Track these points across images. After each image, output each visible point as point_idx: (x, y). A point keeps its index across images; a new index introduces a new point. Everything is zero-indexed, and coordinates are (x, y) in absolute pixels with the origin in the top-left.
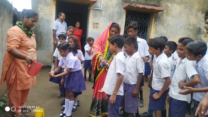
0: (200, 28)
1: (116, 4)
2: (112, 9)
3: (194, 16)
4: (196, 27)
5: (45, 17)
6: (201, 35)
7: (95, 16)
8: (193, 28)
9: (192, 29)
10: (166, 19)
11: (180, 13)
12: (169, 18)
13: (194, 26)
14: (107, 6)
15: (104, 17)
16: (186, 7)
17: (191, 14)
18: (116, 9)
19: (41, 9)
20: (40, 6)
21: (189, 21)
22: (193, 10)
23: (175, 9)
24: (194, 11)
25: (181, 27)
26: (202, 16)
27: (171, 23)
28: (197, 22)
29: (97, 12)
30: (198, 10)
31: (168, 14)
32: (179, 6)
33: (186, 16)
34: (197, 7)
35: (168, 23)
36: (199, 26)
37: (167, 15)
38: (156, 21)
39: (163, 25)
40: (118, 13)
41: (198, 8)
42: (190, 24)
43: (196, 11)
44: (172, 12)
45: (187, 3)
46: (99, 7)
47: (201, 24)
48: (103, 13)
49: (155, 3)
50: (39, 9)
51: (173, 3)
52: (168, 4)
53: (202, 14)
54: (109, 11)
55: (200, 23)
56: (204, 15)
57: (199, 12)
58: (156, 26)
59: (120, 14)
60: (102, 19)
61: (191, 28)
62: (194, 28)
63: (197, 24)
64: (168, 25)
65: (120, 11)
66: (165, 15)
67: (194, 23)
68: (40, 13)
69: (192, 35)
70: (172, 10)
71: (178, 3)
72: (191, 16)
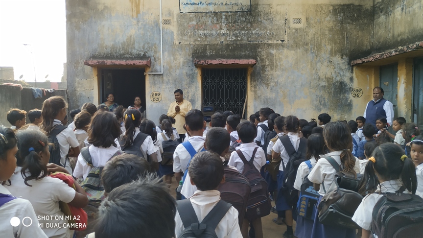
0: (341, 83)
1: (184, 63)
2: (178, 71)
3: (326, 64)
4: (334, 81)
5: (84, 94)
6: (346, 95)
7: (154, 84)
8: (327, 84)
9: (325, 86)
10: (272, 75)
11: (297, 62)
12: (276, 73)
13: (328, 80)
14: (171, 67)
15: (167, 83)
16: (306, 50)
17: (319, 61)
18: (186, 70)
19: (79, 83)
20: (77, 79)
21: (317, 73)
22: (322, 54)
23: (287, 57)
24: (325, 54)
25: (302, 85)
26: (344, 61)
27: (282, 80)
28: (333, 73)
29: (156, 78)
30: (333, 53)
31: (272, 66)
32: (293, 52)
33: (309, 66)
34: (329, 47)
35: (276, 80)
36: (338, 79)
37: (272, 69)
38: (255, 81)
39: (268, 85)
40: (188, 75)
41: (332, 49)
42: (319, 78)
43: (328, 56)
44: (282, 63)
45: (307, 44)
46: (159, 70)
47: (344, 76)
48: (165, 78)
49: (247, 52)
50: (76, 84)
51: (281, 47)
52: (271, 51)
53: (342, 58)
54: (174, 74)
55: (342, 74)
56: (346, 59)
57: (336, 55)
58: (255, 87)
59: (192, 77)
60: (164, 86)
61: (324, 84)
62: (329, 84)
63: (335, 77)
64: (277, 83)
65: (191, 72)
66: (268, 69)
67: (329, 75)
68: (78, 89)
69: (326, 96)
70: (281, 59)
71: (290, 47)
72: (319, 64)
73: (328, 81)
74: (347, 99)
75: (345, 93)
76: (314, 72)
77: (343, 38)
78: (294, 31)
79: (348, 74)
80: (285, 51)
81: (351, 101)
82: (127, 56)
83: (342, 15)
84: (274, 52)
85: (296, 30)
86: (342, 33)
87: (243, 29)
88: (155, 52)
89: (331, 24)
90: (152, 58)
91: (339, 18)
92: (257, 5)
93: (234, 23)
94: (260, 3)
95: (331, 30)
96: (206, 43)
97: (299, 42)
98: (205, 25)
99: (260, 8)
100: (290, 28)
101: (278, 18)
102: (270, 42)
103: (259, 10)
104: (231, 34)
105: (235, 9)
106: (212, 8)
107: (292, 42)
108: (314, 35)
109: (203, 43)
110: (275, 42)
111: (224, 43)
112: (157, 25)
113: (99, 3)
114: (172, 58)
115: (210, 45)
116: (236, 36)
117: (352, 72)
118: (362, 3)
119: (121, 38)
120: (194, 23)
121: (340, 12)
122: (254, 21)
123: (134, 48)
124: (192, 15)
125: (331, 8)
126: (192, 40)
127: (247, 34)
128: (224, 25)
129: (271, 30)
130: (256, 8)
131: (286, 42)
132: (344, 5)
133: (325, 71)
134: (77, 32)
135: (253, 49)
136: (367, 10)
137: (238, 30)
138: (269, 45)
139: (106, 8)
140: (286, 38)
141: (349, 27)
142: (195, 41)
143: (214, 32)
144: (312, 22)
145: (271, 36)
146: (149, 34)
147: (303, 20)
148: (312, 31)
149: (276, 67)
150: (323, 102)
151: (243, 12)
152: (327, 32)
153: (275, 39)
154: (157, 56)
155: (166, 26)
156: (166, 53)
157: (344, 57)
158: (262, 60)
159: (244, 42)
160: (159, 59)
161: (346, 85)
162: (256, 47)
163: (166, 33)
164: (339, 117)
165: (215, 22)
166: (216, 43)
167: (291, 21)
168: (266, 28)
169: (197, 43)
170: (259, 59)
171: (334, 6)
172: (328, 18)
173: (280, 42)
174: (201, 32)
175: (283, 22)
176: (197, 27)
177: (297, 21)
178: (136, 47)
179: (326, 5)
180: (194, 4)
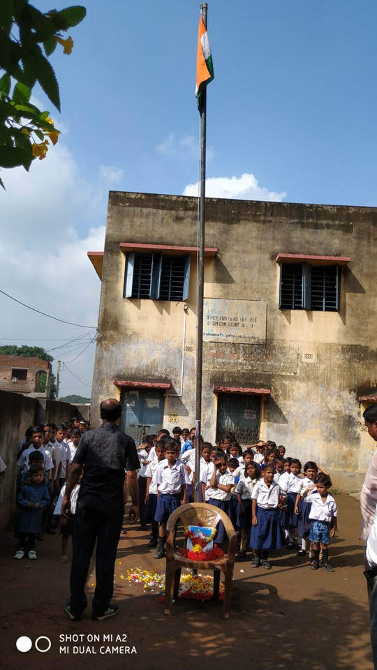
0: (350, 417)
3: (335, 397)
4: (343, 415)
6: (354, 429)
7: (172, 405)
8: (336, 417)
9: (334, 418)
10: (285, 404)
11: (308, 394)
12: (290, 403)
13: (338, 412)
14: (190, 390)
16: (317, 384)
17: (329, 395)
21: (327, 405)
22: (332, 388)
23: (299, 388)
24: (334, 389)
25: (313, 416)
26: (352, 396)
27: (294, 410)
28: (342, 407)
29: (175, 399)
30: (341, 388)
31: (285, 396)
32: (305, 384)
33: (320, 399)
34: (338, 383)
35: (288, 410)
36: (347, 412)
37: (285, 399)
38: (268, 409)
41: (341, 384)
42: (329, 411)
43: (337, 390)
44: (294, 393)
45: (318, 378)
46: (178, 393)
47: (352, 410)
48: (183, 400)
49: (262, 382)
51: (294, 379)
52: (284, 382)
53: (350, 393)
54: (192, 398)
55: (350, 408)
56: (354, 394)
57: (344, 390)
58: (268, 415)
59: (208, 401)
60: (182, 408)
61: (333, 416)
62: (338, 417)
63: (343, 410)
65: (208, 397)
66: (281, 398)
67: (338, 408)
69: (336, 428)
70: (293, 390)
71: (302, 380)
72: (329, 398)
73: (337, 414)
74: (355, 433)
75: (353, 426)
76: (324, 404)
77: (351, 375)
78: (306, 365)
79: (356, 409)
80: (298, 382)
81: (359, 435)
82: (150, 377)
83: (350, 354)
84: (287, 383)
85: (308, 364)
86: (350, 371)
87: (259, 360)
88: (176, 376)
89: (340, 362)
90: (173, 381)
91: (347, 357)
92: (272, 339)
93: (251, 354)
94: (275, 338)
95: (340, 367)
96: (224, 370)
97: (310, 375)
98: (224, 354)
99: (275, 343)
100: (302, 362)
101: (291, 352)
102: (283, 373)
103: (274, 344)
104: (248, 364)
105: (252, 341)
106: (230, 340)
107: (303, 375)
108: (324, 370)
109: (221, 370)
110: (288, 374)
111: (241, 371)
112: (180, 351)
113: (128, 329)
114: (191, 382)
115: (228, 373)
116: (252, 366)
117: (360, 407)
118: (368, 345)
119: (146, 361)
120: (214, 351)
121: (348, 352)
122: (269, 354)
123: (157, 371)
124: (212, 345)
125: (340, 347)
126: (211, 366)
127: (262, 365)
128: (241, 355)
129: (284, 363)
130: (271, 342)
131: (298, 374)
132: (351, 346)
133: (334, 404)
134: (105, 353)
135: (267, 380)
136: (373, 351)
137: (254, 360)
138: (283, 376)
139: (134, 333)
140: (298, 371)
141: (356, 365)
142: (214, 368)
143: (232, 361)
144: (323, 358)
145: (285, 369)
146: (171, 359)
147: (314, 356)
148: (322, 367)
149: (289, 397)
150: (332, 434)
151: (259, 345)
152: (336, 369)
153: (288, 371)
154: (177, 379)
155: (188, 353)
156: (186, 378)
157: (352, 392)
158: (275, 389)
159: (259, 372)
160: (179, 382)
161: (354, 419)
162: (271, 376)
163: (188, 359)
164: (348, 449)
165: (233, 352)
166: (233, 371)
167: (303, 356)
168: (280, 361)
169: (216, 370)
170: (272, 388)
171: (342, 346)
172: (337, 356)
173: (292, 374)
174: (220, 360)
175: (296, 356)
176: (217, 356)
177: (309, 356)
178: (159, 370)
179: (335, 344)
180: (215, 335)
